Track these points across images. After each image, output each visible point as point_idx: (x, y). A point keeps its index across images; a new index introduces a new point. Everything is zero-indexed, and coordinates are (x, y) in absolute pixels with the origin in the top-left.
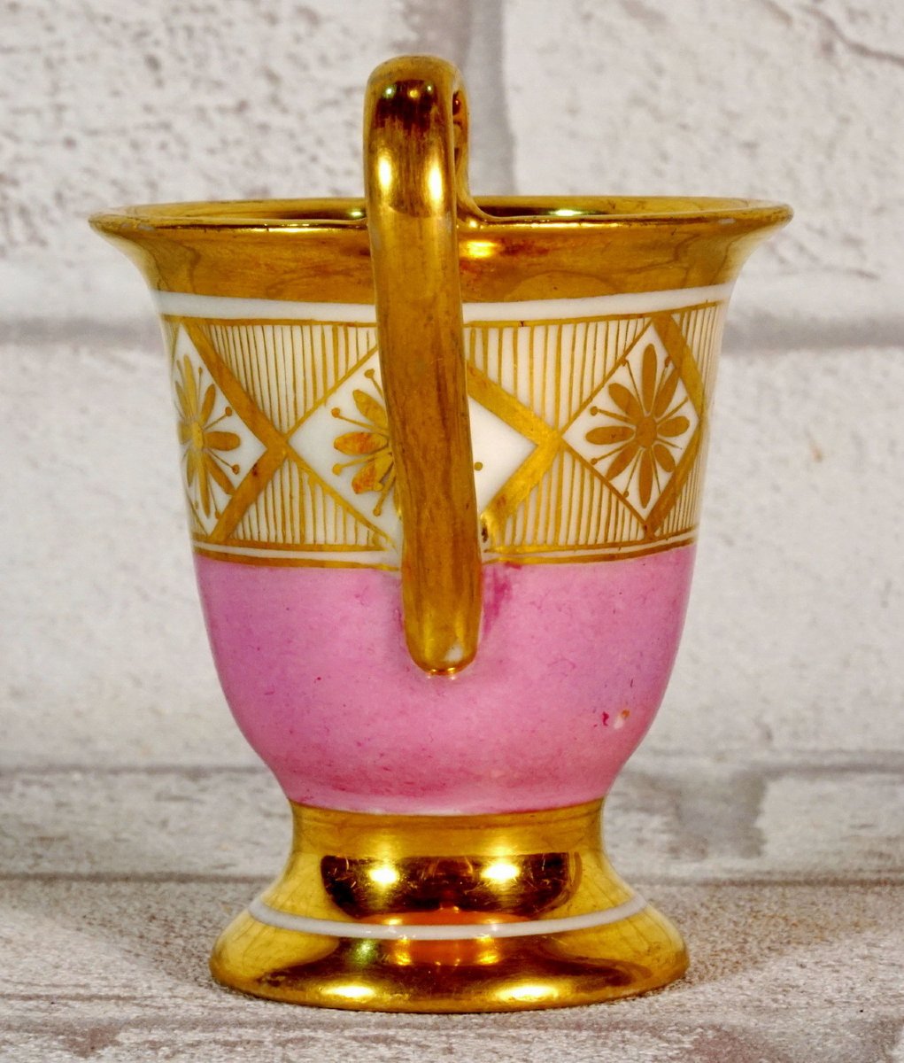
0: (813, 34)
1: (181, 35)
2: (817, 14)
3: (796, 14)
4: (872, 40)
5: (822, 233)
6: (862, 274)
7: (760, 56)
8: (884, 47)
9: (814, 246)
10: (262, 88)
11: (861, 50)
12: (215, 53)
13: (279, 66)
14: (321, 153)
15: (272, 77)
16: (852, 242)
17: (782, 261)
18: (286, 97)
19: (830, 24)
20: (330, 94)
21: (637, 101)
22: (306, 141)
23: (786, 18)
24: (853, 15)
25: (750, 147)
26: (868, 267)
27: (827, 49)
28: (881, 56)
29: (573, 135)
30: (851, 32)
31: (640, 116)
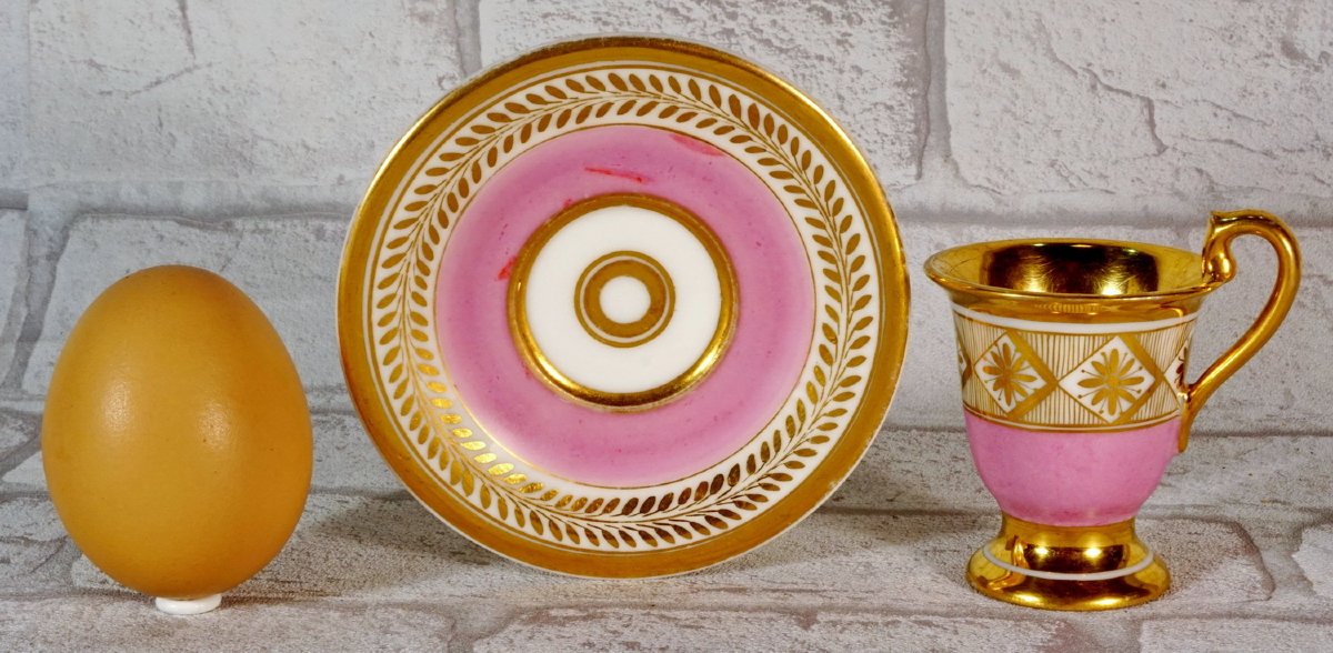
0: (1088, 81)
1: (800, 77)
2: (1089, 71)
3: (1080, 71)
4: (1113, 83)
5: (1089, 172)
6: (1107, 192)
7: (1062, 90)
8: (1120, 87)
9: (1086, 178)
10: (837, 102)
11: (1110, 89)
12: (815, 86)
13: (844, 92)
14: (862, 133)
15: (840, 97)
16: (1102, 176)
17: (1071, 185)
18: (847, 107)
19: (1096, 76)
20: (867, 106)
21: (1006, 110)
22: (857, 127)
23: (1075, 73)
24: (1106, 72)
25: (1058, 132)
26: (1110, 188)
27: (1094, 87)
28: (1118, 91)
29: (977, 126)
30: (1104, 80)
31: (1007, 117)
